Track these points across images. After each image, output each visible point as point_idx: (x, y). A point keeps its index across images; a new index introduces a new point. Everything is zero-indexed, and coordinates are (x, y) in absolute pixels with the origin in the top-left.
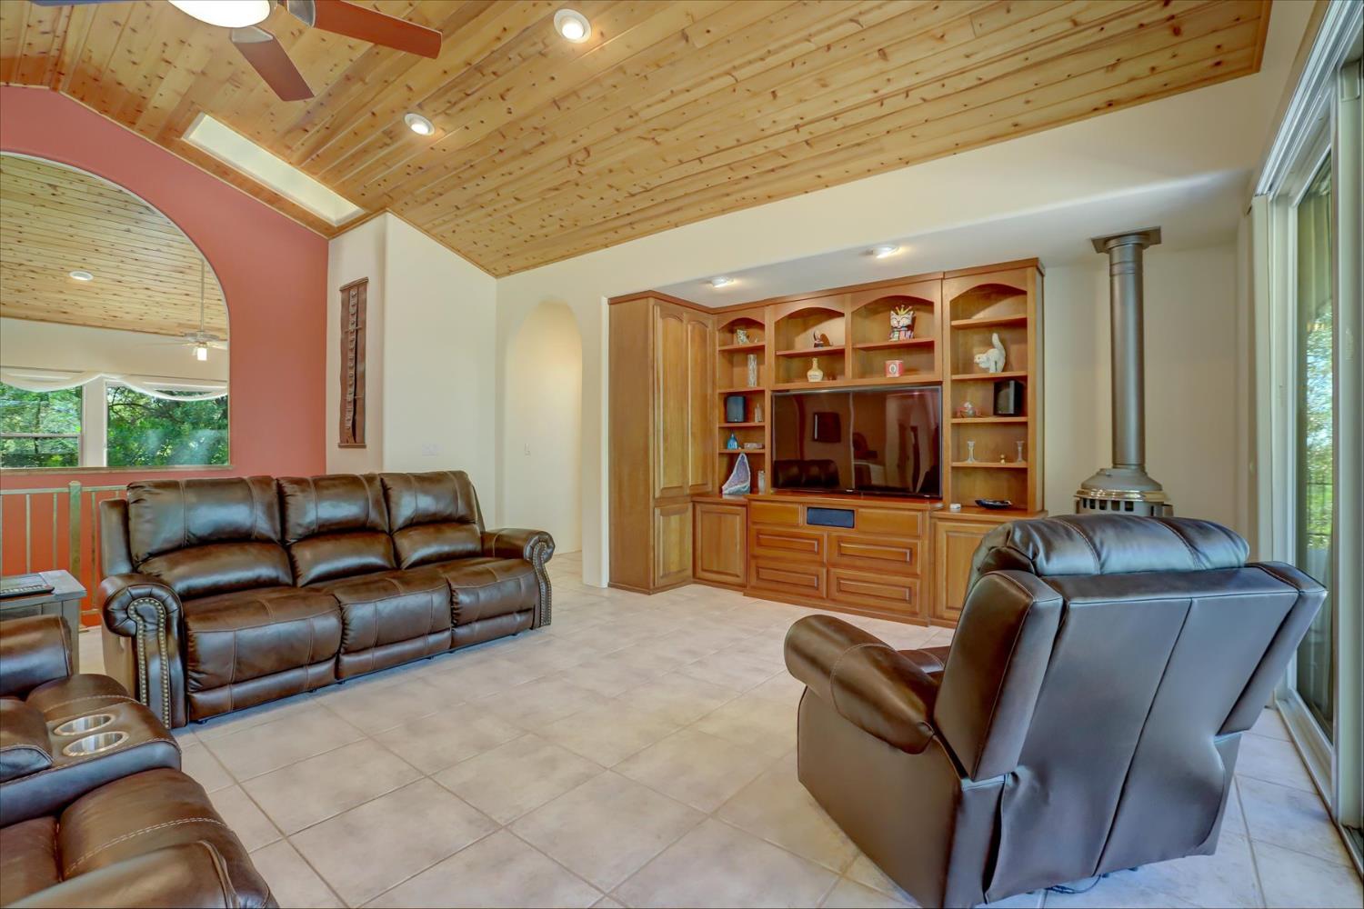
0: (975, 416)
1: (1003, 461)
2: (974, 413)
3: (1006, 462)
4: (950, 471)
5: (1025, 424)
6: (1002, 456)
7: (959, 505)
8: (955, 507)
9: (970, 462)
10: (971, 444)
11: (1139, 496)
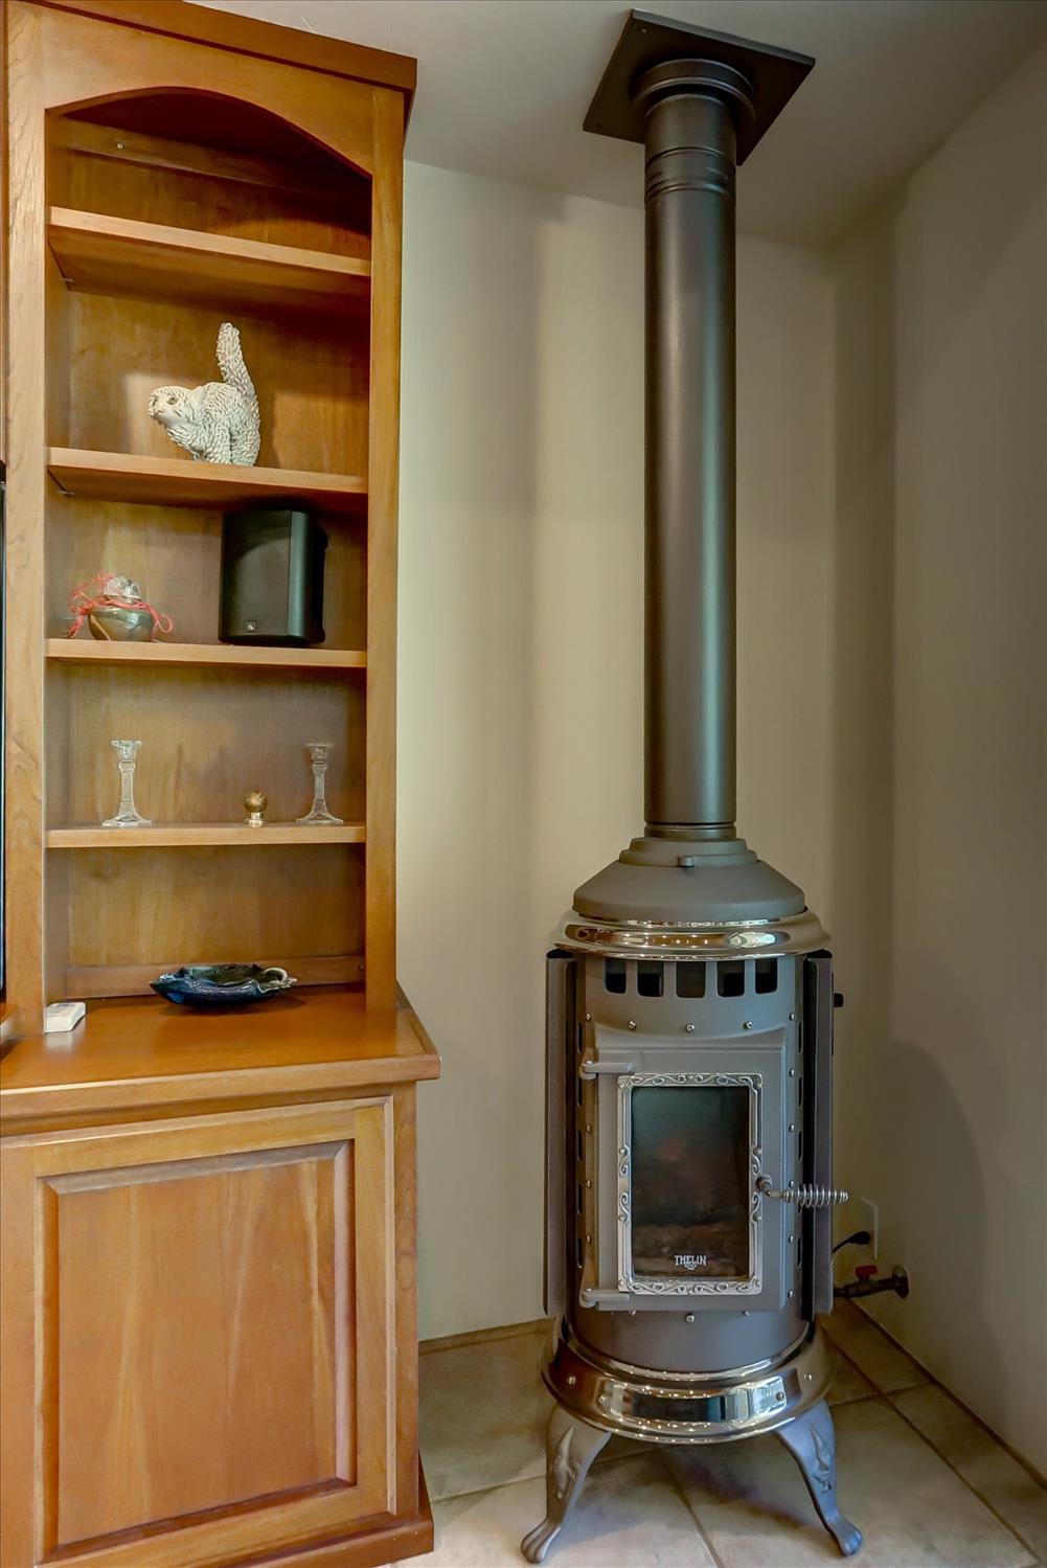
0: (149, 632)
1: (255, 819)
2: (147, 621)
3: (269, 820)
4: (41, 866)
5: (355, 680)
6: (255, 801)
7: (79, 1009)
8: (62, 1021)
9: (126, 829)
10: (126, 750)
11: (769, 939)
